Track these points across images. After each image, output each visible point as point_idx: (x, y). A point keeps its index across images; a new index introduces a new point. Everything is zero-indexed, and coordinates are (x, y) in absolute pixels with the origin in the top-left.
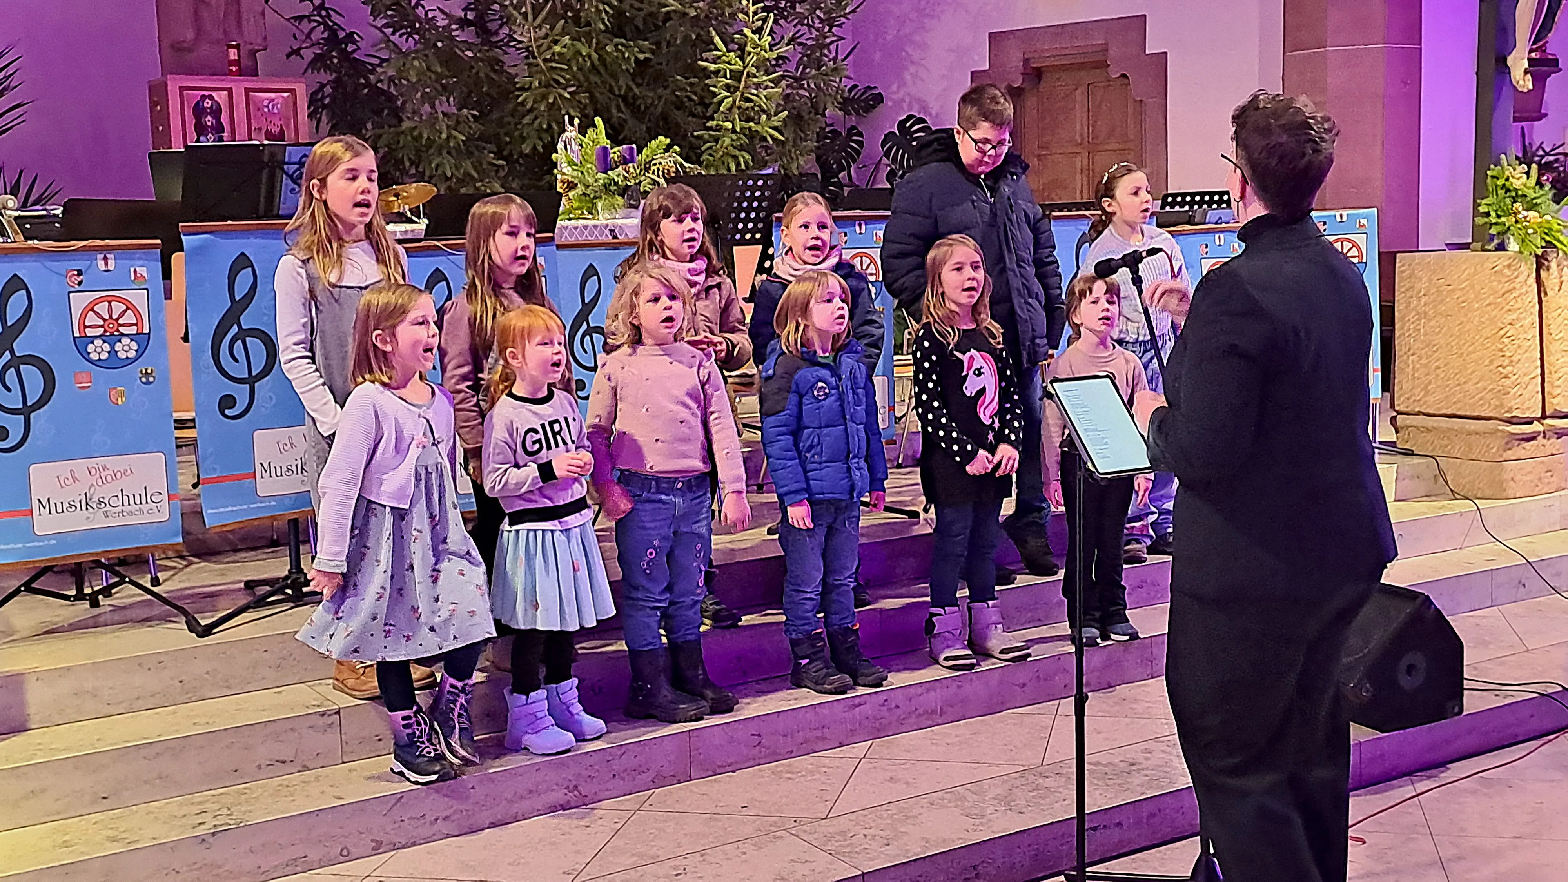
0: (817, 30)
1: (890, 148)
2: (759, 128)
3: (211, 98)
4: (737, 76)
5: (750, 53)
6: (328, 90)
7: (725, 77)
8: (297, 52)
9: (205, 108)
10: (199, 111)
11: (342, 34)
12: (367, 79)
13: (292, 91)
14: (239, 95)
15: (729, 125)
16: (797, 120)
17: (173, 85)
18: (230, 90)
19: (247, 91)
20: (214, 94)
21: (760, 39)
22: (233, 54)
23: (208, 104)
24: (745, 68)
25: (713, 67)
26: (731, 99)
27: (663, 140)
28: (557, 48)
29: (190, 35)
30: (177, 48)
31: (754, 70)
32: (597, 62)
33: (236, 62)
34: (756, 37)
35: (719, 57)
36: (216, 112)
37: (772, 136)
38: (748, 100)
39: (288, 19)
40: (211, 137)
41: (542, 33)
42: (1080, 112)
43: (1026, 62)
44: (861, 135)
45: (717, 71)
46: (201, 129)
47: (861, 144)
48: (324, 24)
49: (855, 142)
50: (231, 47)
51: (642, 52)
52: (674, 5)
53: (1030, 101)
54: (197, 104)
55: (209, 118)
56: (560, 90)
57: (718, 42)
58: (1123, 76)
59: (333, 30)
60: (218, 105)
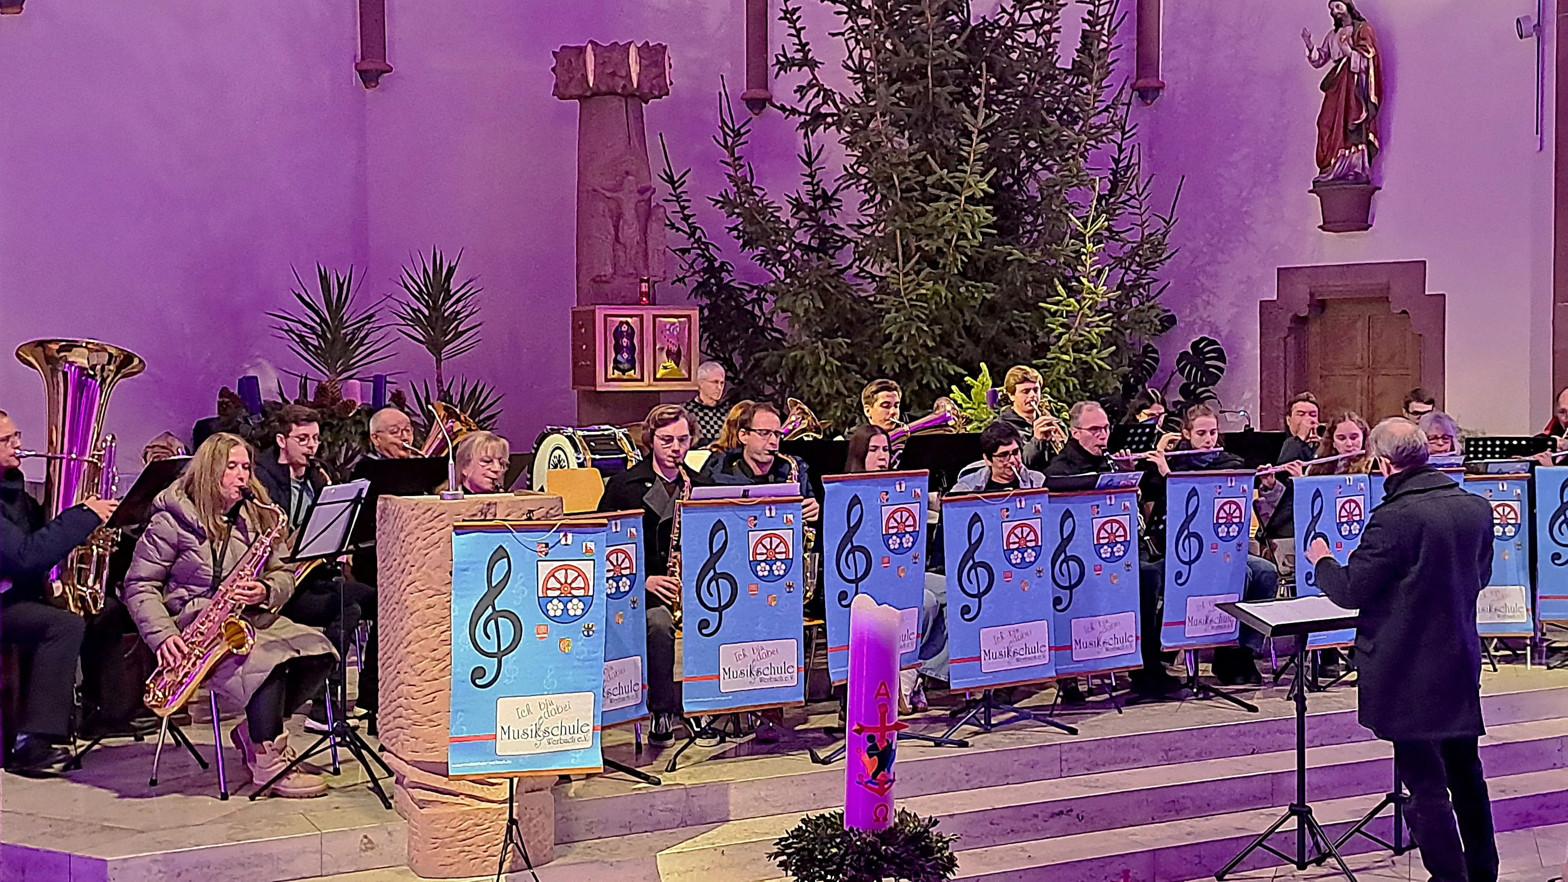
0: (1134, 272)
1: (1185, 366)
2: (1089, 359)
3: (627, 323)
4: (1072, 315)
5: (1085, 298)
6: (709, 313)
7: (1062, 316)
8: (682, 280)
9: (622, 332)
10: (618, 334)
11: (717, 264)
13: (688, 317)
14: (648, 321)
15: (1065, 357)
17: (598, 312)
18: (641, 317)
19: (655, 317)
20: (629, 320)
21: (1095, 287)
22: (644, 287)
24: (1081, 309)
25: (1054, 308)
26: (1067, 336)
29: (609, 271)
30: (597, 280)
31: (1088, 312)
32: (950, 301)
33: (647, 295)
34: (1092, 285)
35: (1061, 301)
36: (631, 335)
38: (1081, 335)
39: (674, 251)
40: (626, 356)
41: (909, 278)
42: (1360, 339)
43: (1312, 295)
44: (1156, 352)
45: (1057, 311)
46: (618, 349)
47: (1156, 360)
48: (704, 256)
49: (1150, 358)
50: (642, 281)
51: (987, 292)
52: (1017, 254)
53: (1314, 328)
54: (617, 329)
55: (625, 339)
56: (920, 324)
57: (1060, 288)
58: (1404, 312)
59: (711, 260)
60: (632, 329)
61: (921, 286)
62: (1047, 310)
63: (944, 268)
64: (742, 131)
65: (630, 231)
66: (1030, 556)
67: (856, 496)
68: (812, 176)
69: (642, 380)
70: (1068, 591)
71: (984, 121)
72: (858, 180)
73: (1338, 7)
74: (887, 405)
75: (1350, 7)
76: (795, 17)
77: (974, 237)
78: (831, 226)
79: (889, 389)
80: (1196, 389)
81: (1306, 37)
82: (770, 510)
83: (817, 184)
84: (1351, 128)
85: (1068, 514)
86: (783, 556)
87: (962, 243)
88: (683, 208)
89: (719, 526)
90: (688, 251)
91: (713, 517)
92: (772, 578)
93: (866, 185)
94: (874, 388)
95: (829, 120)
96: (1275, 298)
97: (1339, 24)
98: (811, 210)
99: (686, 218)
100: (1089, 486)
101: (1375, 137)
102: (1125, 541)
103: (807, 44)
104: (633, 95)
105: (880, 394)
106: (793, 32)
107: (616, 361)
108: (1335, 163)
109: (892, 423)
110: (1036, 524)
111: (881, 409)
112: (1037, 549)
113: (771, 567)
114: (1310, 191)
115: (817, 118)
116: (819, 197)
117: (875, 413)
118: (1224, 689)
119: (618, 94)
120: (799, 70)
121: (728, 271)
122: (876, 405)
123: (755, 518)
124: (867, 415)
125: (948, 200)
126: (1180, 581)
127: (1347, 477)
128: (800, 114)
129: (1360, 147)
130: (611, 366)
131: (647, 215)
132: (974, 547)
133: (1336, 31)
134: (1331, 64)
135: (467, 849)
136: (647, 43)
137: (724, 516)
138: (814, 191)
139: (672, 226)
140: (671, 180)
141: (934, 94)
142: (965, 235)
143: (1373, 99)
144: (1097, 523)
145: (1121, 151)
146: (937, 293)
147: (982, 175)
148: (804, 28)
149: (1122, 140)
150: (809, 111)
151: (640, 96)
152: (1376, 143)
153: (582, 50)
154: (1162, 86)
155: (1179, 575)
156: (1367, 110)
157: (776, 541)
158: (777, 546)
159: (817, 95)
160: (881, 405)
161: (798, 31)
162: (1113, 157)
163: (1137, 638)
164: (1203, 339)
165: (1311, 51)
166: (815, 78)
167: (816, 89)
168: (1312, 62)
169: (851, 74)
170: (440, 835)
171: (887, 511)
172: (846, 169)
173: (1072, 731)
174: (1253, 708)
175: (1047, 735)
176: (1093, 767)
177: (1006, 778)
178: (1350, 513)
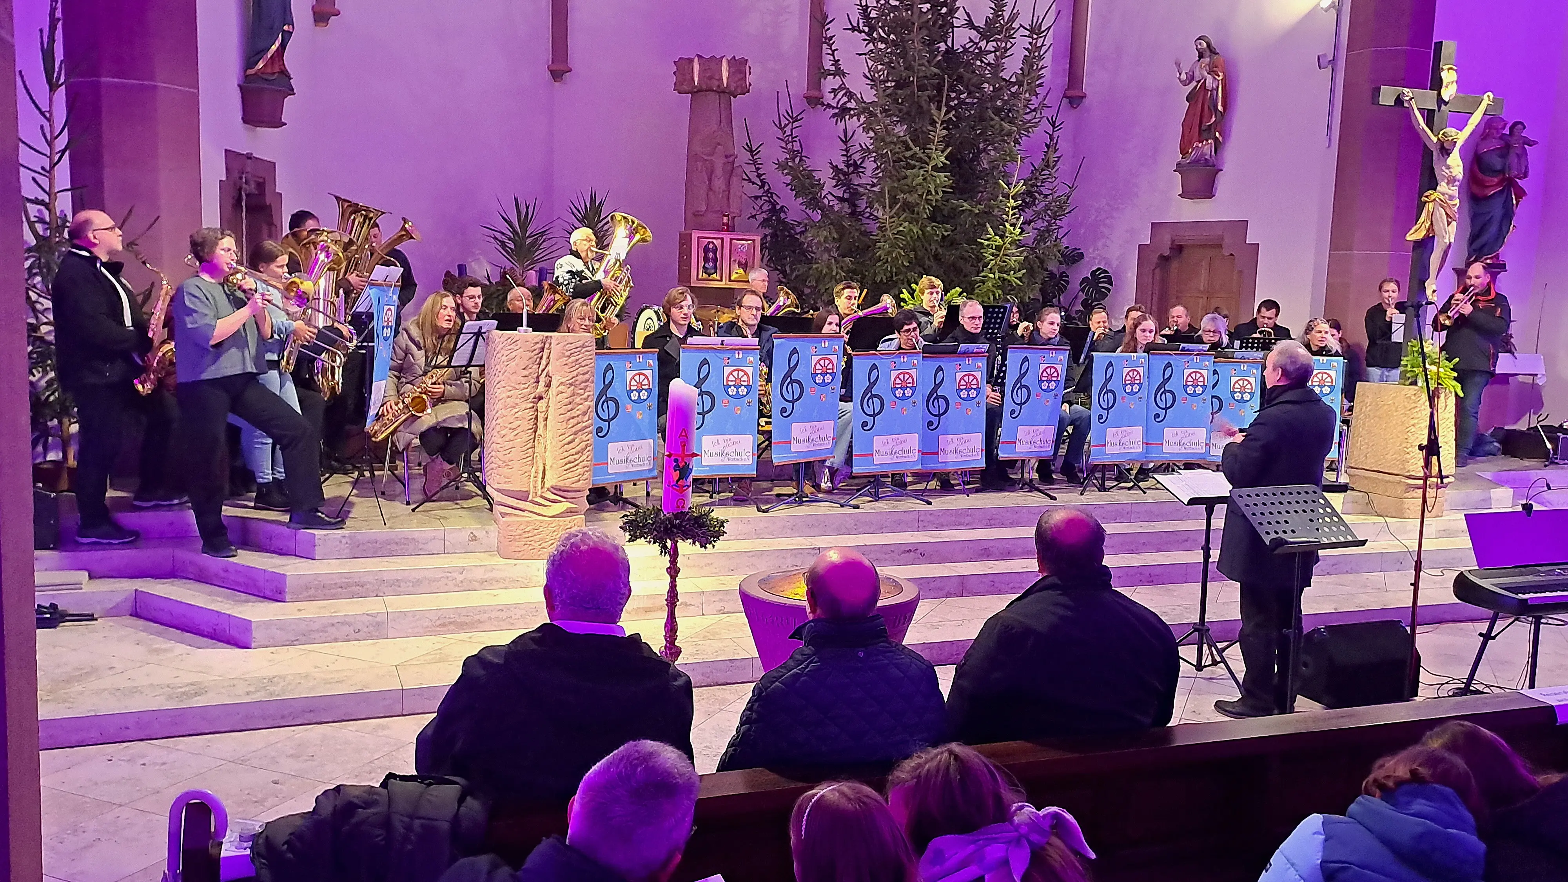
0: (1047, 221)
1: (1085, 287)
2: (1009, 277)
3: (713, 243)
4: (998, 248)
5: (1007, 237)
6: (769, 238)
7: (992, 248)
8: (754, 217)
9: (709, 249)
10: (706, 250)
11: (778, 207)
12: (789, 232)
13: (754, 241)
14: (727, 242)
15: (992, 276)
16: (1031, 272)
17: (695, 235)
18: (722, 239)
19: (731, 239)
20: (714, 241)
21: (1014, 230)
22: (725, 220)
23: (711, 246)
24: (1004, 244)
25: (986, 243)
26: (994, 261)
27: (959, 290)
28: (901, 229)
29: (704, 208)
30: (696, 214)
31: (1009, 246)
32: (921, 236)
33: (727, 225)
34: (1012, 228)
35: (990, 238)
36: (715, 251)
37: (1016, 283)
38: (1004, 262)
39: (750, 197)
40: (711, 264)
41: (893, 220)
42: (1204, 273)
43: (1173, 241)
44: (1068, 277)
45: (988, 245)
46: (706, 259)
47: (1068, 282)
48: (770, 201)
49: (1064, 281)
50: (725, 215)
51: (946, 231)
52: (966, 206)
53: (1174, 265)
54: (706, 246)
55: (711, 253)
56: (899, 250)
57: (990, 229)
58: (1232, 255)
59: (774, 204)
60: (716, 246)
61: (901, 225)
62: (982, 244)
63: (918, 214)
64: (799, 118)
65: (719, 183)
66: (908, 392)
67: (795, 348)
68: (847, 151)
69: (721, 280)
70: (937, 418)
71: (945, 115)
72: (869, 154)
73: (1200, 44)
74: (849, 298)
75: (1209, 45)
76: (831, 42)
77: (937, 193)
78: (858, 185)
79: (852, 288)
80: (1092, 302)
81: (1178, 65)
82: (739, 353)
83: (850, 156)
84: (1203, 127)
85: (940, 369)
86: (747, 384)
87: (929, 197)
88: (758, 169)
89: (705, 362)
90: (760, 197)
91: (702, 356)
92: (738, 396)
93: (875, 157)
94: (841, 287)
95: (852, 112)
97: (1201, 56)
98: (845, 174)
99: (759, 176)
100: (953, 352)
101: (1220, 134)
102: (978, 388)
103: (839, 60)
104: (723, 92)
105: (846, 291)
106: (830, 52)
107: (704, 267)
108: (1191, 152)
109: (853, 310)
110: (913, 372)
111: (846, 300)
112: (913, 388)
113: (738, 389)
114: (1174, 171)
115: (844, 111)
116: (851, 165)
117: (841, 303)
118: (1042, 487)
119: (714, 91)
120: (834, 78)
121: (784, 212)
122: (843, 297)
123: (729, 358)
124: (837, 304)
125: (921, 168)
126: (1013, 416)
127: (1132, 354)
128: (834, 108)
129: (1209, 141)
130: (701, 270)
131: (731, 171)
132: (872, 385)
133: (1199, 61)
134: (1194, 83)
135: (529, 543)
136: (734, 57)
137: (708, 356)
138: (848, 161)
139: (750, 180)
140: (751, 151)
141: (918, 96)
142: (930, 191)
143: (1220, 108)
144: (959, 376)
145: (1051, 140)
146: (912, 230)
147: (942, 152)
148: (837, 50)
149: (1053, 131)
150: (839, 106)
151: (727, 93)
152: (1221, 139)
153: (691, 61)
154: (1084, 96)
155: (1013, 412)
156: (1216, 117)
157: (742, 374)
158: (743, 377)
159: (845, 95)
160: (846, 298)
161: (833, 51)
162: (1046, 144)
163: (982, 450)
164: (1099, 269)
165: (1180, 74)
166: (843, 83)
167: (844, 91)
168: (1181, 82)
169: (869, 82)
170: (513, 534)
171: (815, 359)
172: (861, 146)
173: (930, 503)
174: (1055, 499)
175: (913, 505)
176: (940, 526)
177: (881, 529)
178: (1133, 378)
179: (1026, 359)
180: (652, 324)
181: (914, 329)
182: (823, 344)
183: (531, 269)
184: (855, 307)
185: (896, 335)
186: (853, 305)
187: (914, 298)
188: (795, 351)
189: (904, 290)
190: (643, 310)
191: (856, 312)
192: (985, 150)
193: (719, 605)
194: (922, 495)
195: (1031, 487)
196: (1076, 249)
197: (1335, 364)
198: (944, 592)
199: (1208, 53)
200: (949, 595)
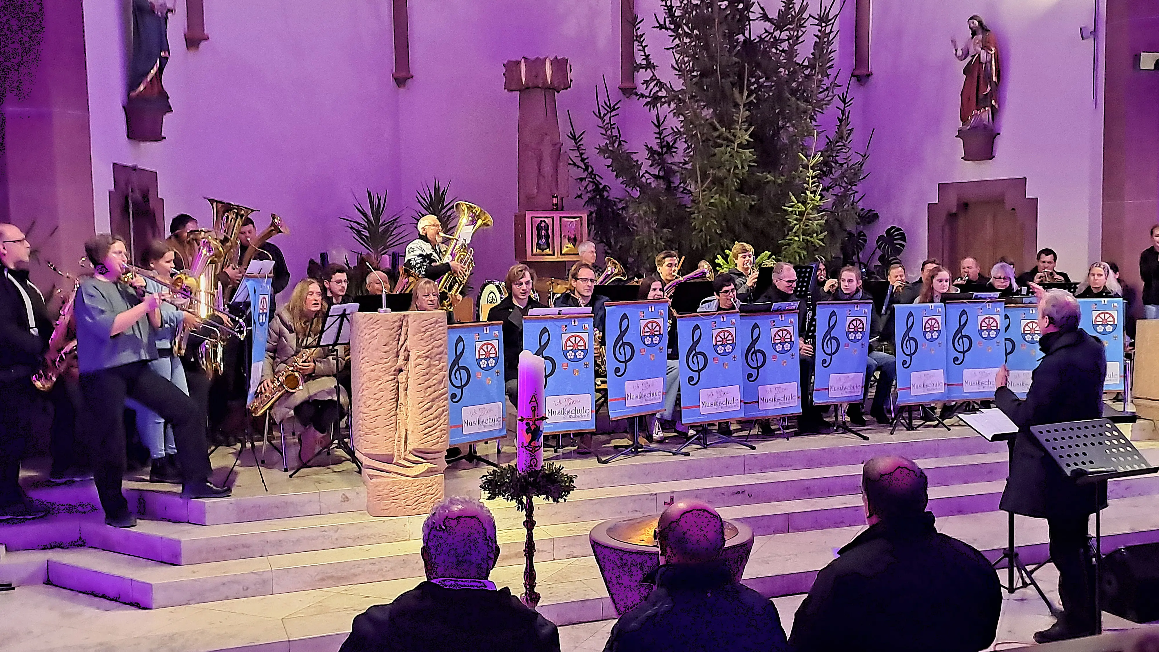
0: (844, 187)
1: (881, 244)
2: (812, 239)
4: (801, 214)
5: (809, 203)
6: (594, 215)
7: (795, 214)
8: (580, 196)
11: (601, 187)
12: (612, 209)
13: (581, 218)
15: (797, 239)
16: (832, 234)
17: (528, 216)
20: (546, 220)
21: (814, 196)
22: (555, 201)
24: (806, 210)
25: (790, 209)
26: (798, 226)
27: (768, 252)
28: (712, 201)
29: (535, 191)
30: (530, 198)
31: (811, 211)
32: (730, 206)
33: (556, 205)
34: (812, 196)
35: (794, 205)
37: (818, 244)
38: (807, 225)
39: (576, 179)
41: (705, 193)
42: (989, 226)
43: (959, 200)
44: (865, 235)
45: (792, 212)
47: (865, 241)
48: (593, 182)
49: (862, 239)
50: (554, 197)
51: (753, 201)
52: (770, 177)
53: (962, 221)
56: (713, 220)
57: (793, 198)
58: (1013, 209)
59: (597, 184)
61: (712, 197)
62: (786, 210)
63: (727, 187)
64: (616, 107)
65: (548, 168)
66: (729, 349)
67: (625, 314)
68: (660, 133)
69: (553, 254)
70: (756, 370)
71: (747, 98)
72: (681, 136)
73: (973, 23)
74: (670, 265)
75: (980, 23)
76: (642, 39)
77: (743, 167)
78: (671, 163)
79: (671, 256)
80: (888, 258)
81: (953, 42)
82: (575, 321)
83: (663, 138)
84: (980, 97)
85: (756, 326)
86: (582, 348)
87: (737, 171)
88: (581, 154)
89: (545, 330)
90: (585, 179)
91: (542, 325)
92: (576, 360)
93: (685, 138)
94: (662, 256)
95: (663, 100)
96: (937, 202)
97: (974, 34)
98: (659, 154)
99: (583, 160)
100: (767, 310)
101: (995, 102)
102: (791, 341)
103: (649, 55)
104: (549, 88)
105: (666, 259)
106: (641, 48)
107: (538, 244)
108: (971, 119)
109: (674, 276)
110: (732, 330)
111: (667, 268)
112: (733, 345)
113: (575, 354)
114: (956, 137)
115: (656, 99)
116: (664, 146)
117: (663, 271)
119: (539, 88)
120: (646, 70)
121: (607, 191)
122: (664, 265)
123: (566, 326)
124: (659, 271)
125: (727, 146)
126: (825, 365)
127: (930, 305)
128: (646, 97)
129: (987, 109)
130: (535, 246)
131: (557, 156)
132: (695, 343)
133: (972, 38)
134: (969, 58)
135: (395, 501)
136: (556, 58)
137: (548, 325)
138: (661, 143)
139: (575, 164)
140: (574, 138)
141: (721, 82)
142: (737, 167)
143: (994, 79)
144: (774, 331)
145: (843, 114)
146: (722, 202)
147: (746, 131)
148: (647, 46)
149: (844, 107)
150: (651, 95)
151: (552, 89)
152: (997, 106)
153: (519, 63)
154: (869, 75)
155: (824, 361)
156: (991, 86)
157: (578, 339)
158: (579, 342)
159: (656, 85)
160: (667, 266)
161: (644, 47)
162: (838, 118)
163: (798, 398)
164: (893, 228)
165: (956, 50)
166: (654, 75)
167: (655, 82)
168: (958, 57)
169: (677, 72)
170: (381, 493)
171: (643, 323)
172: (672, 129)
173: (753, 448)
174: (866, 439)
175: (739, 451)
176: (764, 469)
177: (711, 474)
178: (932, 326)
179: (833, 314)
180: (494, 297)
181: (732, 290)
182: (650, 309)
183: (385, 253)
184: (676, 274)
185: (716, 297)
186: (674, 271)
187: (728, 263)
188: (625, 317)
189: (719, 256)
190: (485, 285)
191: (677, 278)
192: (783, 126)
193: (567, 551)
194: (746, 441)
195: (845, 429)
196: (871, 210)
197: (1116, 304)
198: (773, 529)
199: (980, 31)
200: (775, 532)
